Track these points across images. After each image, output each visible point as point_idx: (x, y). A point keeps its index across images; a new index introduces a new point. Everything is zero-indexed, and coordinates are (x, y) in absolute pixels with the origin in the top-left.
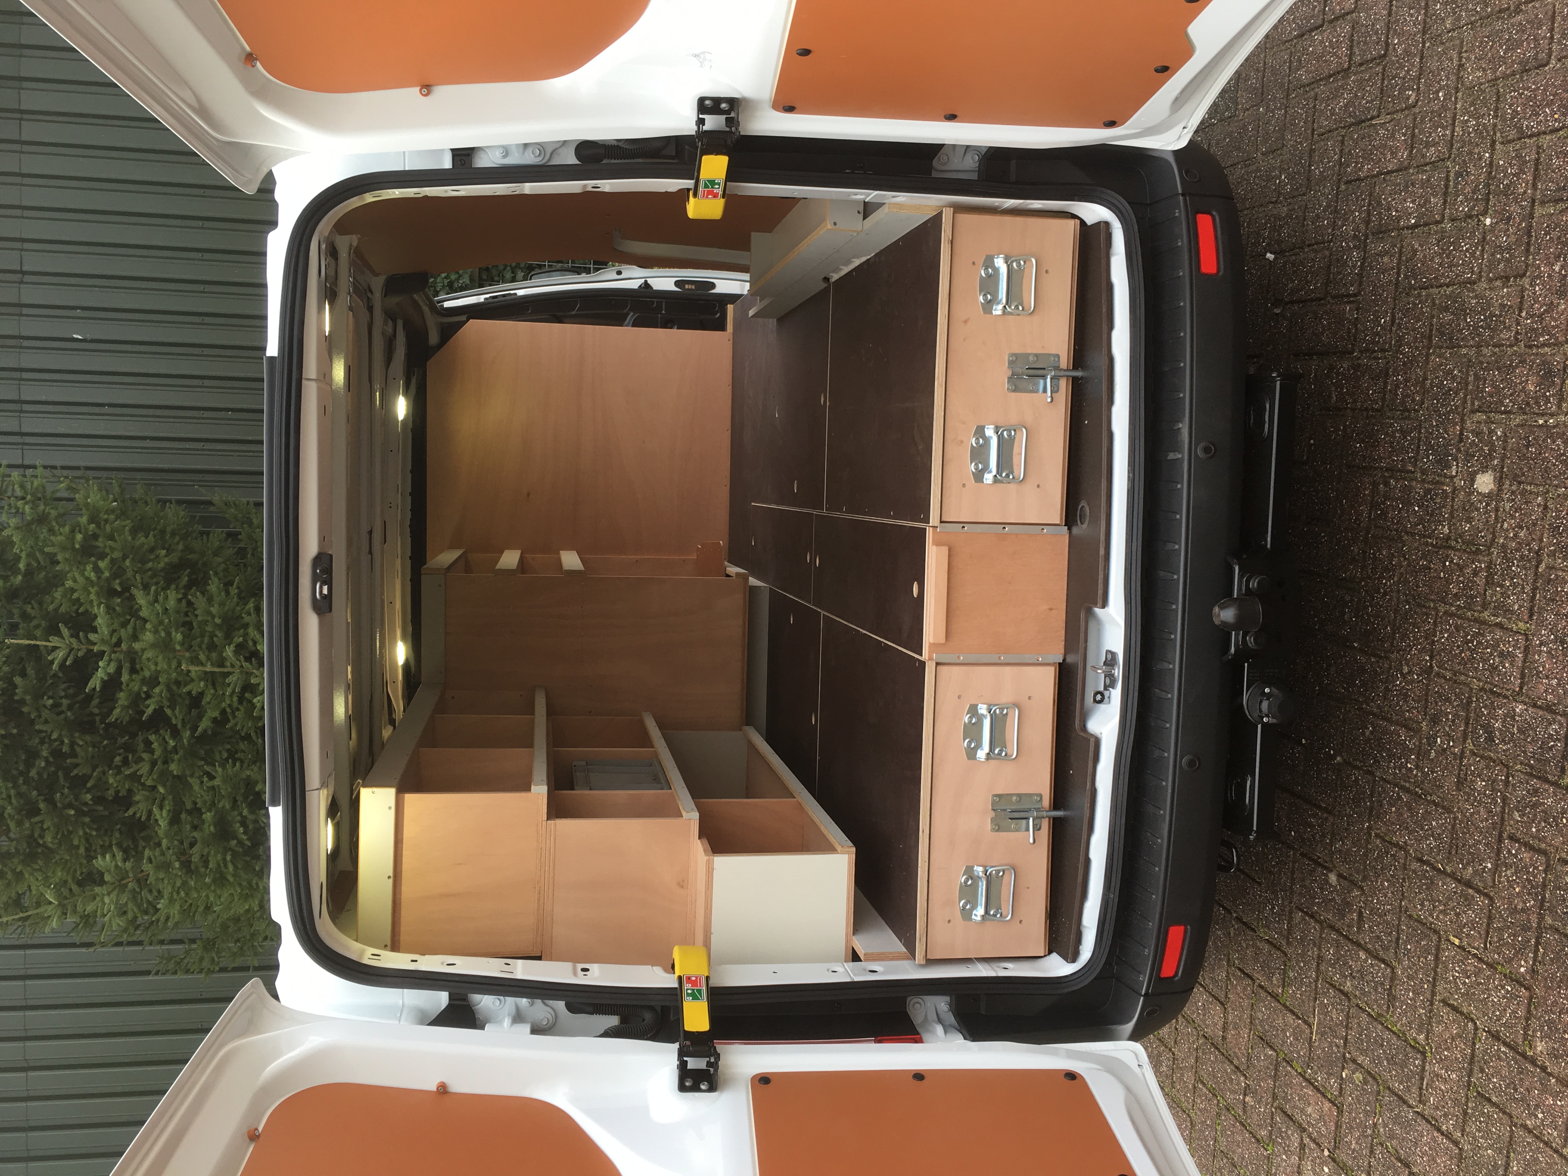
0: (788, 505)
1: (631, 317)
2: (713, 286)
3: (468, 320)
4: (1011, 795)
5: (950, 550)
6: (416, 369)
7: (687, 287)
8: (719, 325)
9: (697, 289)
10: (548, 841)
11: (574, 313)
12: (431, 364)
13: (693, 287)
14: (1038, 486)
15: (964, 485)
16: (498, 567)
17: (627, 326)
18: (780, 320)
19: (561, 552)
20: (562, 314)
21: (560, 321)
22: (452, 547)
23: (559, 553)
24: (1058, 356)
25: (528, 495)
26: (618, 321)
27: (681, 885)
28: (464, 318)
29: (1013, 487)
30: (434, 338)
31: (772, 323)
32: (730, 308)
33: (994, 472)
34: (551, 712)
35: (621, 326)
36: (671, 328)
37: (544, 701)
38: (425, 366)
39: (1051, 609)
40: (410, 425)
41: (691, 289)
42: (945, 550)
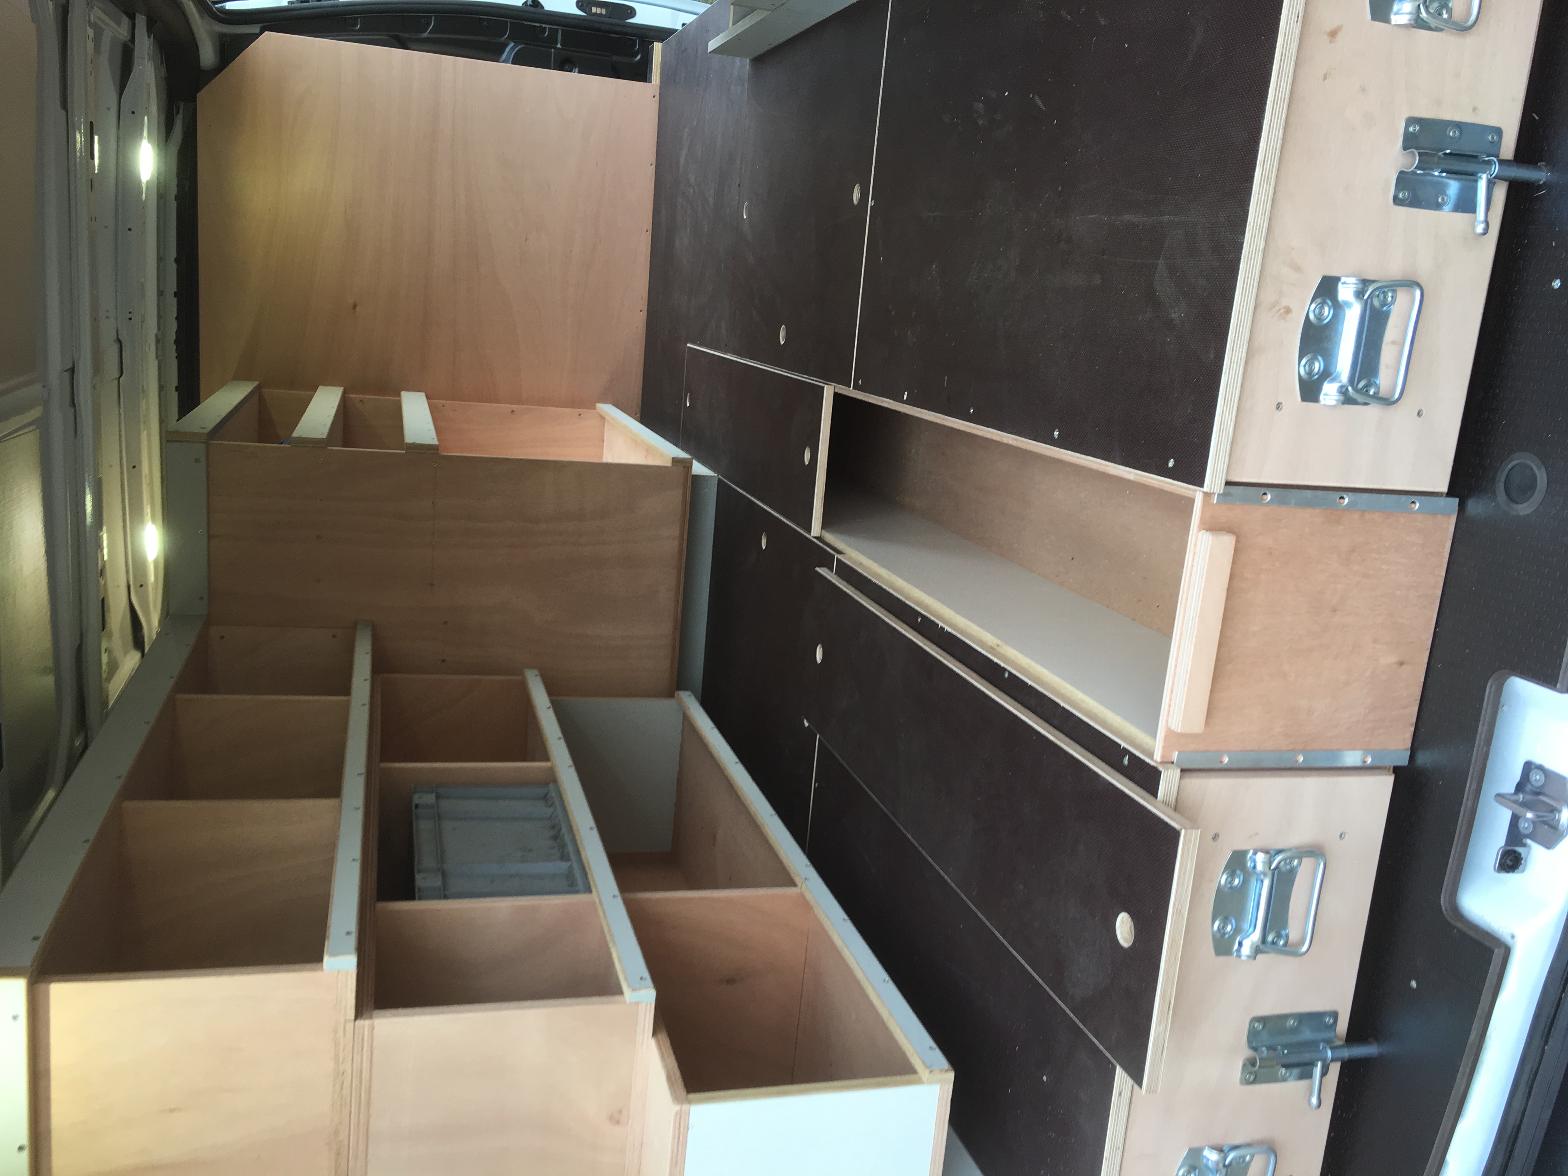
0: (764, 361)
1: (510, 49)
2: (632, 12)
3: (261, 33)
4: (1285, 1017)
5: (1237, 542)
6: (182, 103)
7: (594, 10)
8: (641, 73)
9: (609, 15)
10: (357, 1058)
11: (425, 35)
12: (203, 96)
13: (604, 12)
14: (1419, 414)
15: (1279, 406)
16: (295, 434)
17: (504, 62)
18: (759, 61)
19: (403, 393)
20: (407, 35)
21: (403, 45)
22: (241, 376)
23: (399, 395)
24: (1499, 132)
25: (355, 307)
26: (492, 52)
27: (615, 1119)
28: (255, 29)
29: (1373, 411)
30: (208, 55)
31: (742, 66)
32: (658, 47)
33: (1345, 377)
34: (379, 667)
35: (498, 61)
36: (571, 71)
37: (368, 648)
38: (194, 100)
39: (1401, 664)
40: (174, 190)
41: (601, 14)
42: (1228, 541)
